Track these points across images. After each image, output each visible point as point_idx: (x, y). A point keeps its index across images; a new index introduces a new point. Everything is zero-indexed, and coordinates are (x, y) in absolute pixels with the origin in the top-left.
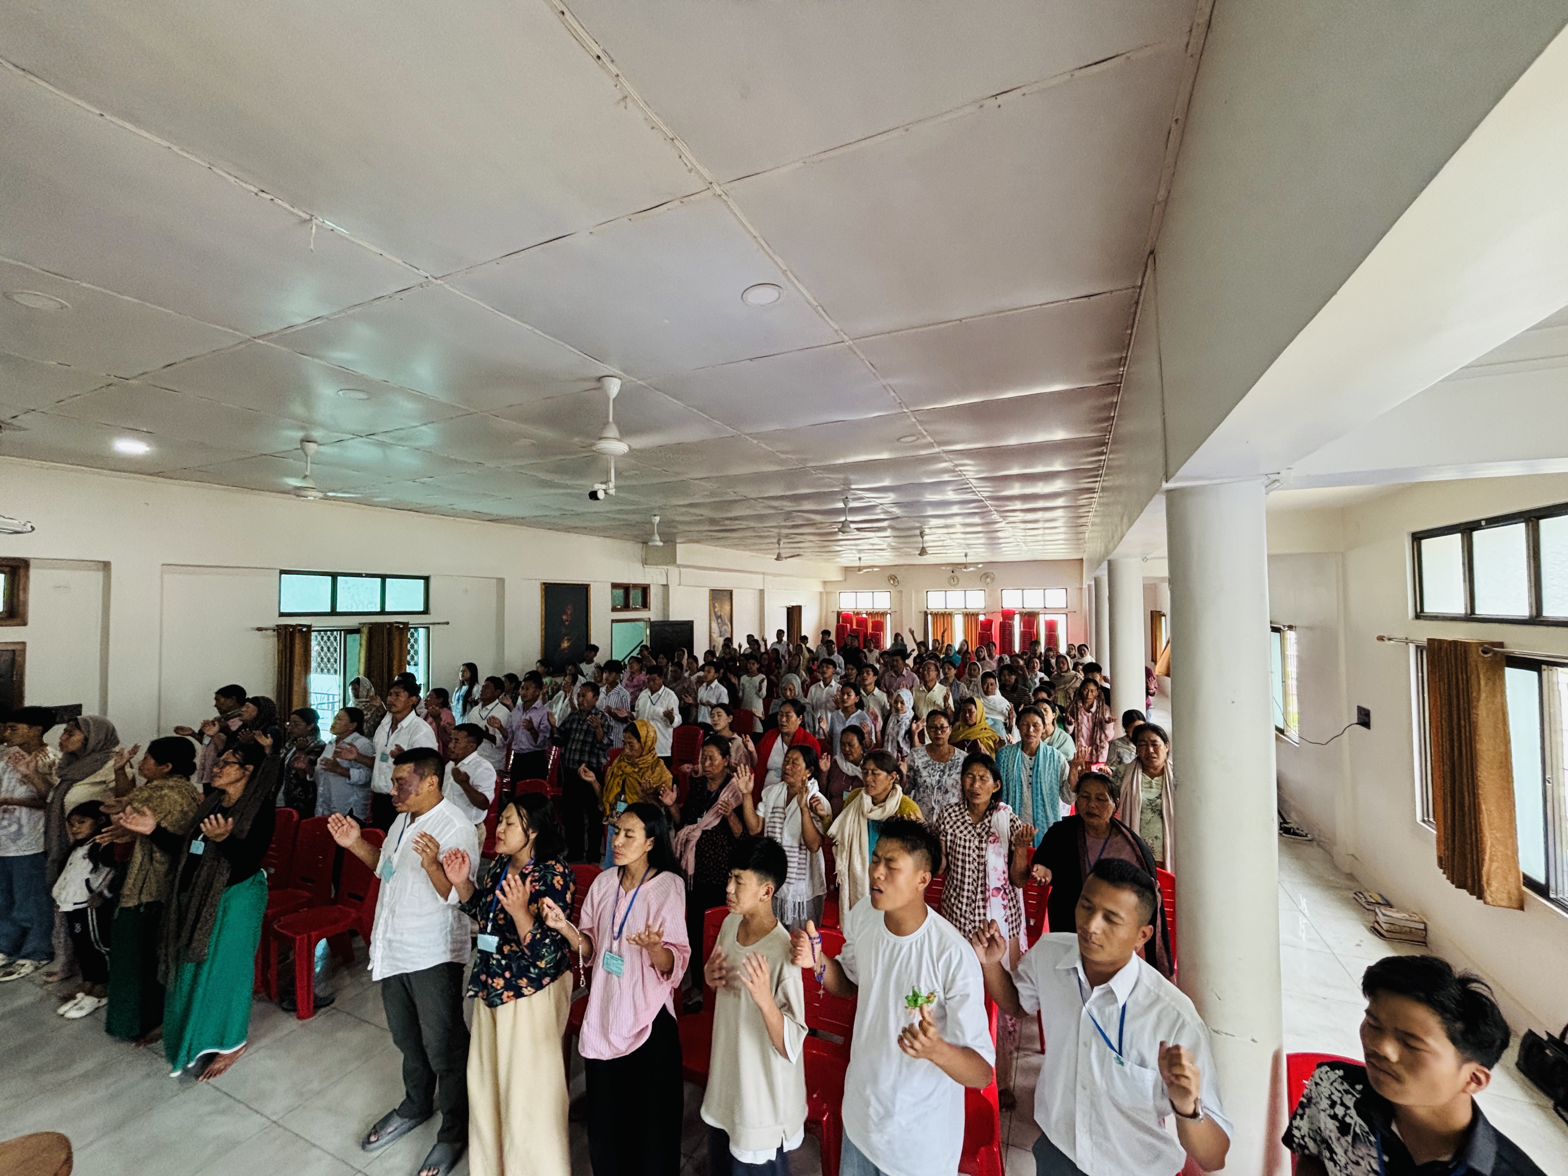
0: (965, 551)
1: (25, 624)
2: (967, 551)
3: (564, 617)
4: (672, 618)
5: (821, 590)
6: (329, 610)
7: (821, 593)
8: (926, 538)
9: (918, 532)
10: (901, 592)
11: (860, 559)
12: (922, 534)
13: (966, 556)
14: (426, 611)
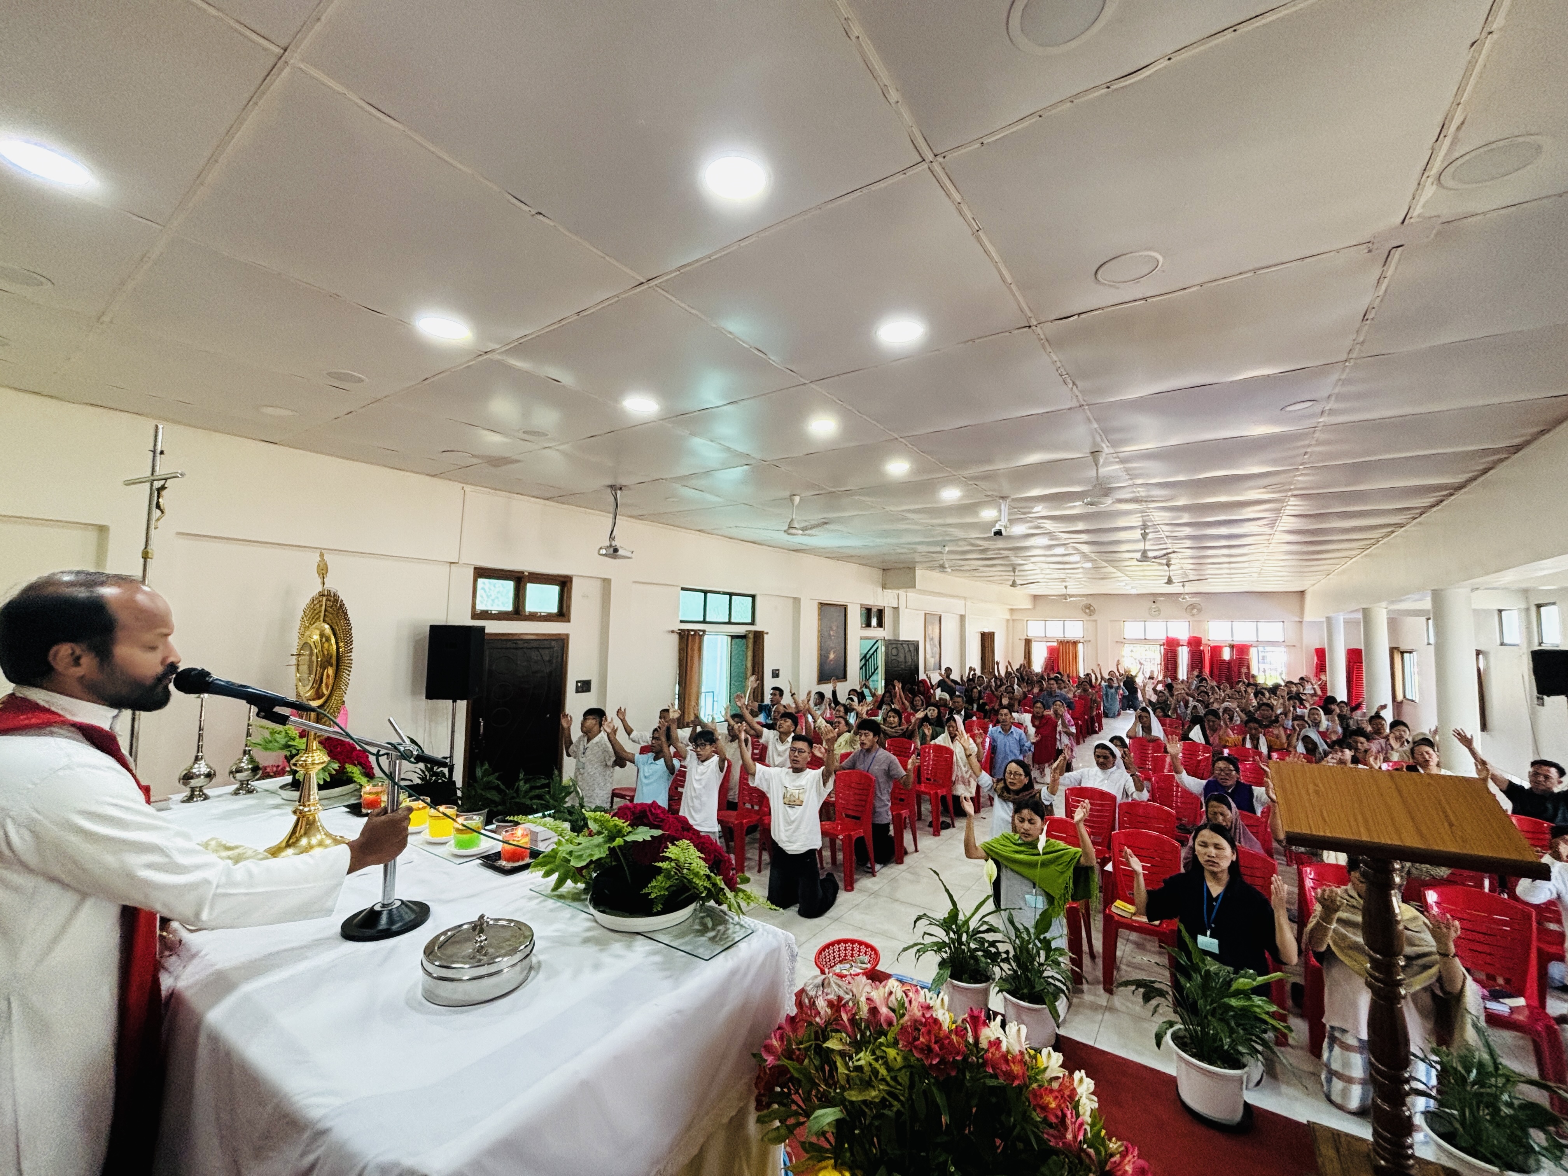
1: (569, 621)
3: (832, 633)
4: (901, 639)
5: (1008, 617)
6: (702, 619)
7: (1008, 620)
10: (1096, 621)
11: (1066, 587)
14: (753, 623)
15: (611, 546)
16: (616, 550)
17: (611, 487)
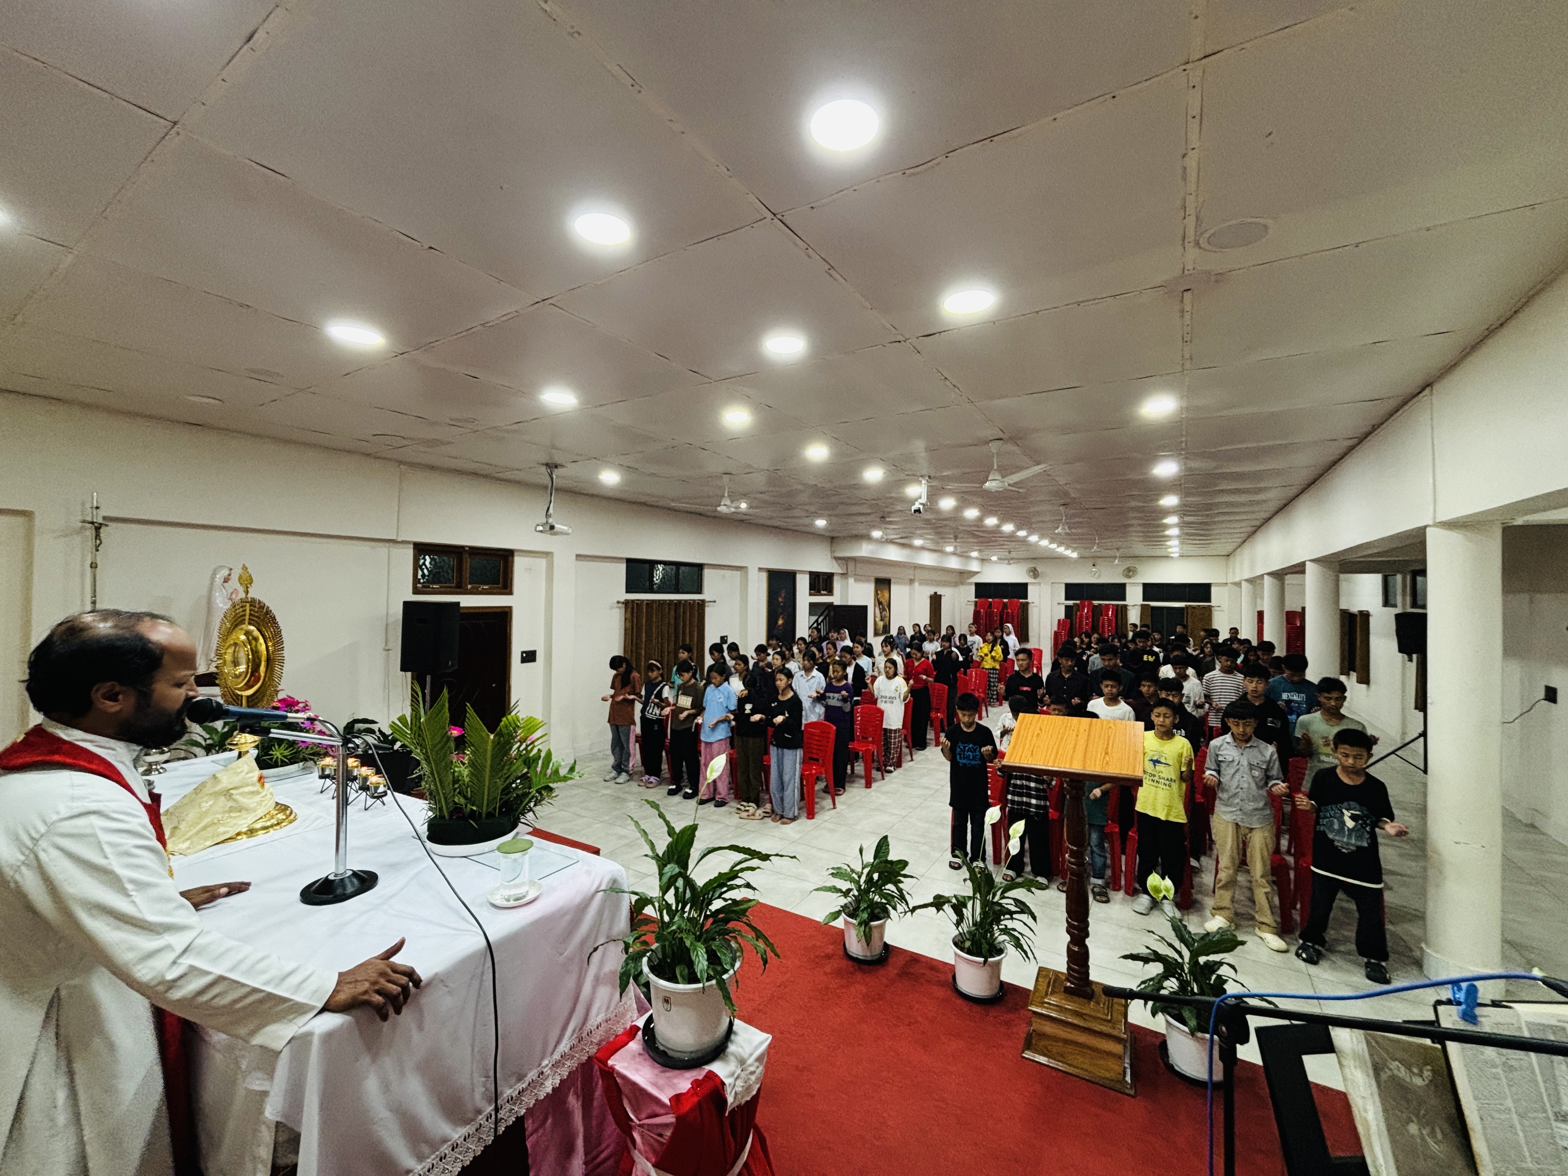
1: (511, 594)
3: (780, 599)
4: (850, 603)
6: (648, 589)
10: (1040, 583)
14: (699, 591)
15: (547, 522)
16: (552, 527)
17: (547, 465)
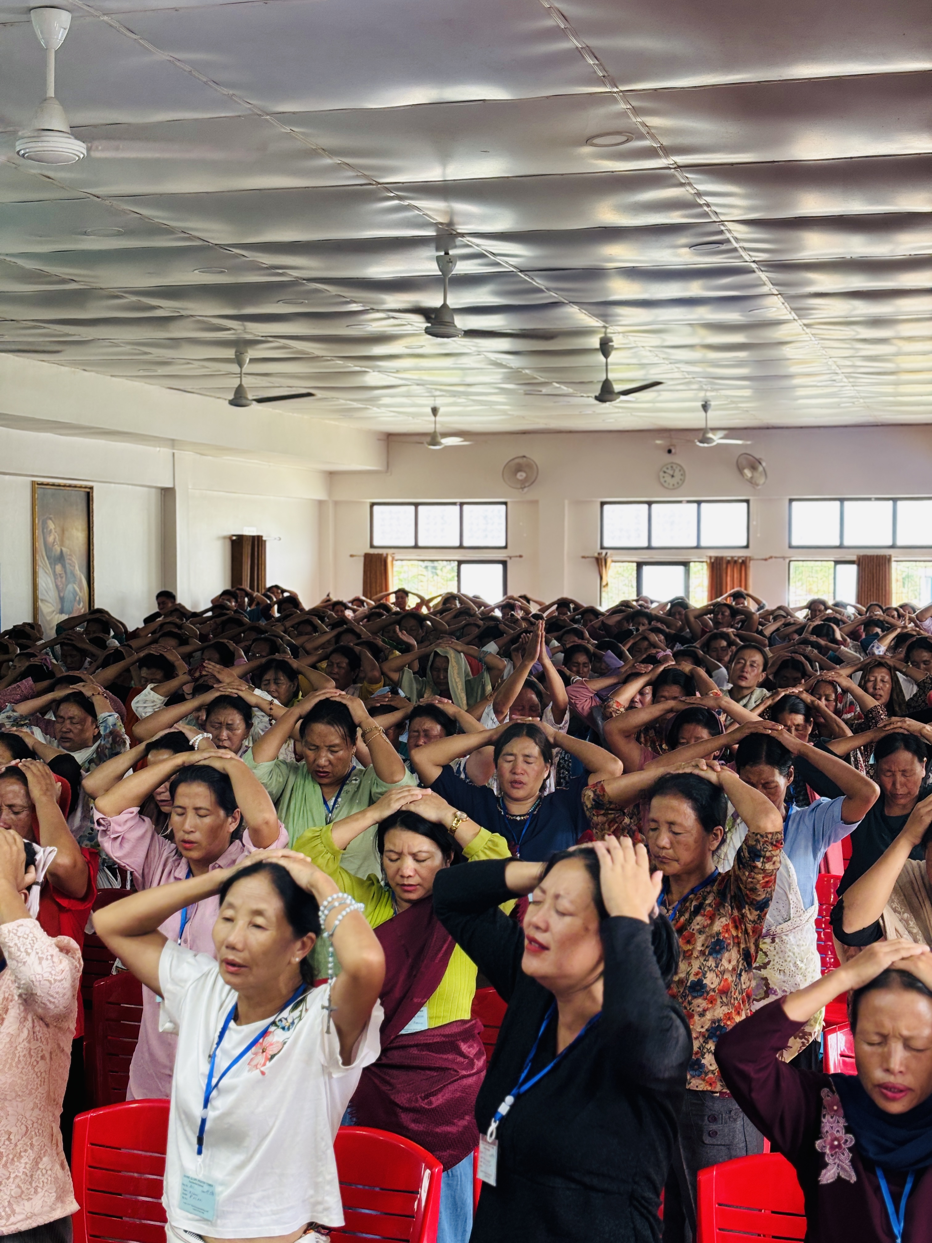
0: (702, 394)
2: (709, 394)
5: (321, 495)
7: (321, 503)
8: (614, 357)
9: (595, 342)
10: (535, 502)
11: (435, 411)
12: (605, 348)
13: (705, 407)
